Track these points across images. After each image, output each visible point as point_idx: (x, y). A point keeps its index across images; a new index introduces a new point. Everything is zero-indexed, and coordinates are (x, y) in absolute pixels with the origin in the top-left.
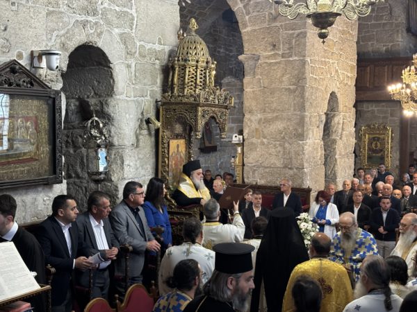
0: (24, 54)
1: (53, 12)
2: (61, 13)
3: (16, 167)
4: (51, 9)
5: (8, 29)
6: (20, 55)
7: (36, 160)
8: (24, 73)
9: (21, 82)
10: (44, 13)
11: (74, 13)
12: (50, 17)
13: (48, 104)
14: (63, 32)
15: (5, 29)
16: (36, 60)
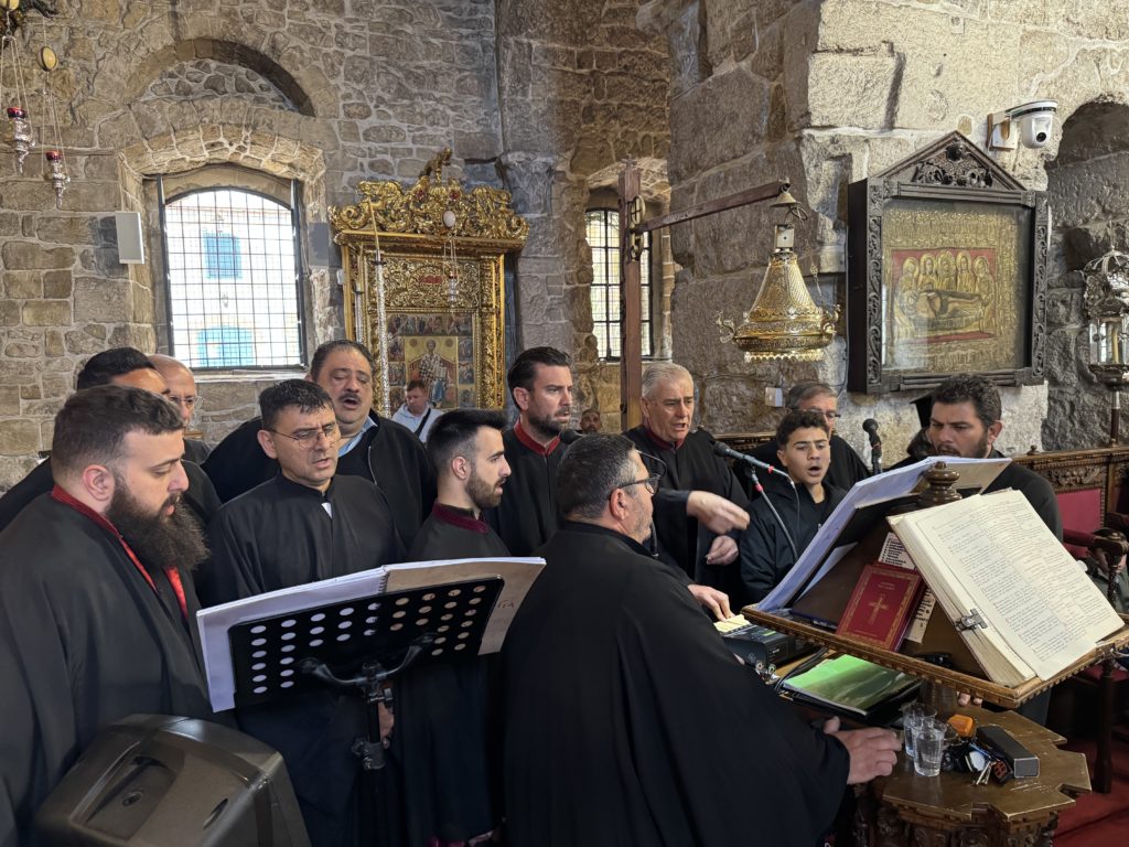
0: (973, 122)
1: (1035, 33)
2: (1051, 34)
3: (950, 349)
4: (1031, 28)
5: (944, 73)
6: (966, 124)
7: (990, 336)
8: (973, 157)
9: (967, 176)
10: (1017, 37)
11: (1079, 33)
12: (1027, 45)
13: (1019, 223)
14: (1052, 75)
15: (938, 74)
16: (997, 134)
